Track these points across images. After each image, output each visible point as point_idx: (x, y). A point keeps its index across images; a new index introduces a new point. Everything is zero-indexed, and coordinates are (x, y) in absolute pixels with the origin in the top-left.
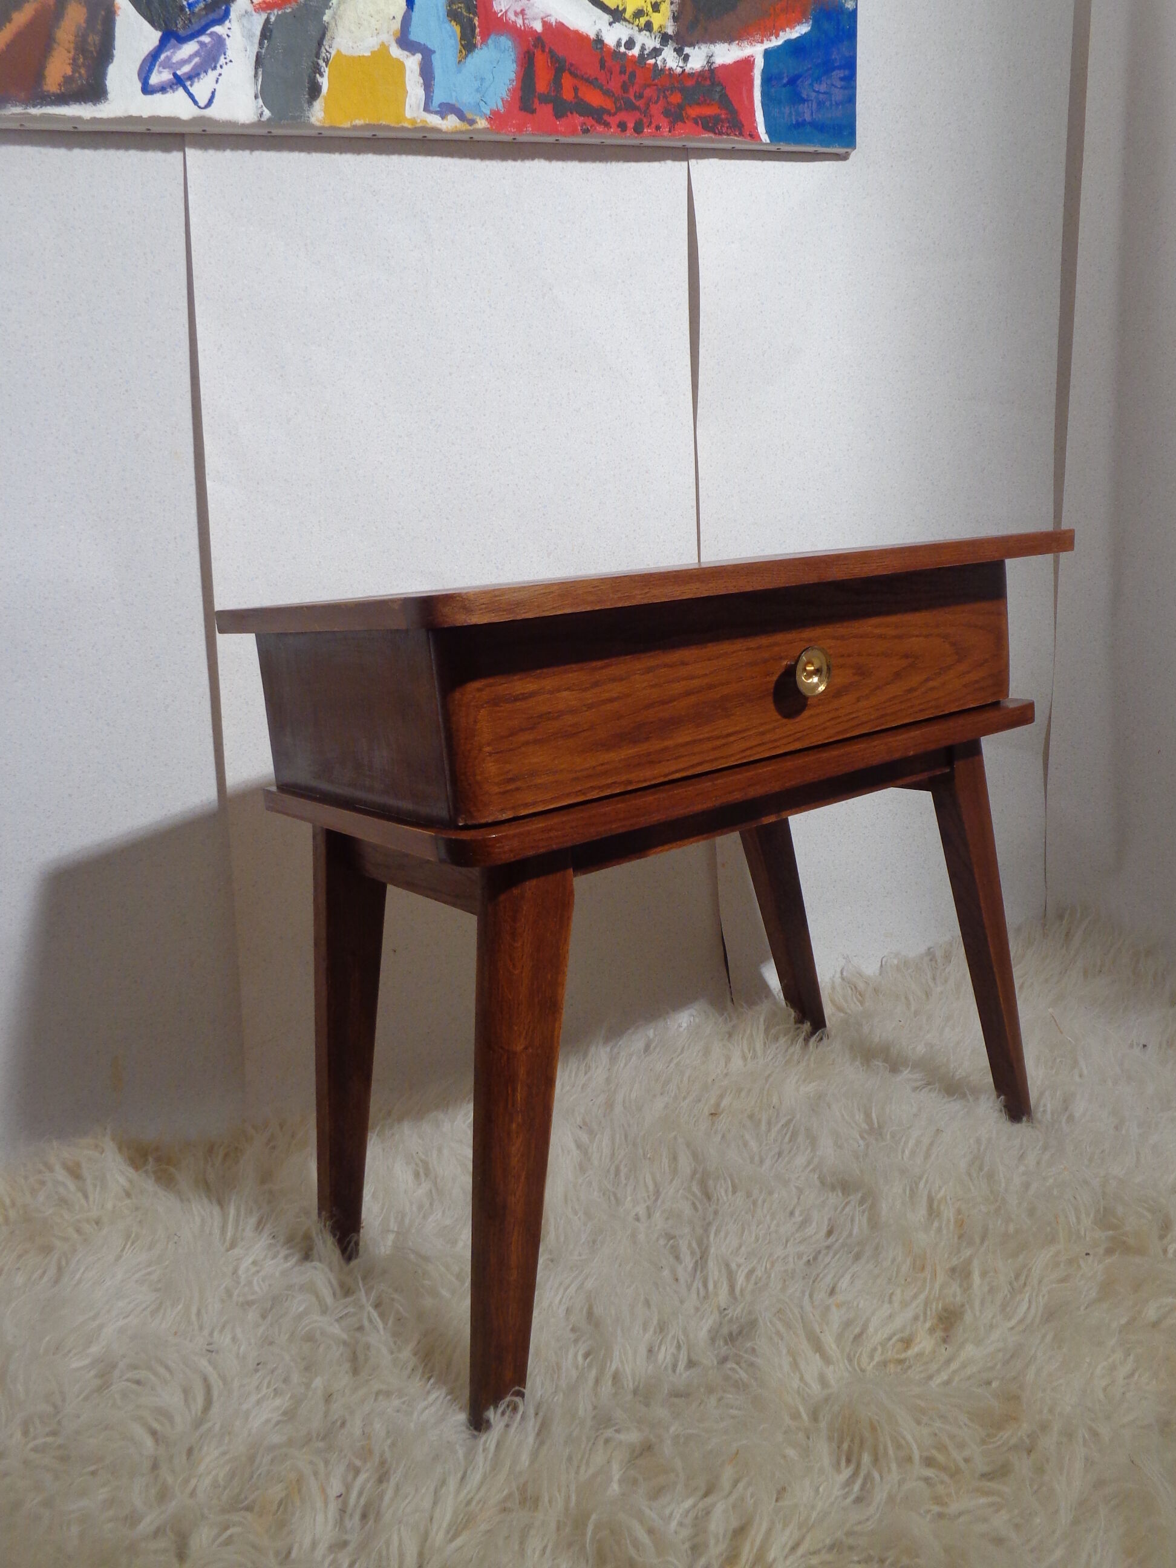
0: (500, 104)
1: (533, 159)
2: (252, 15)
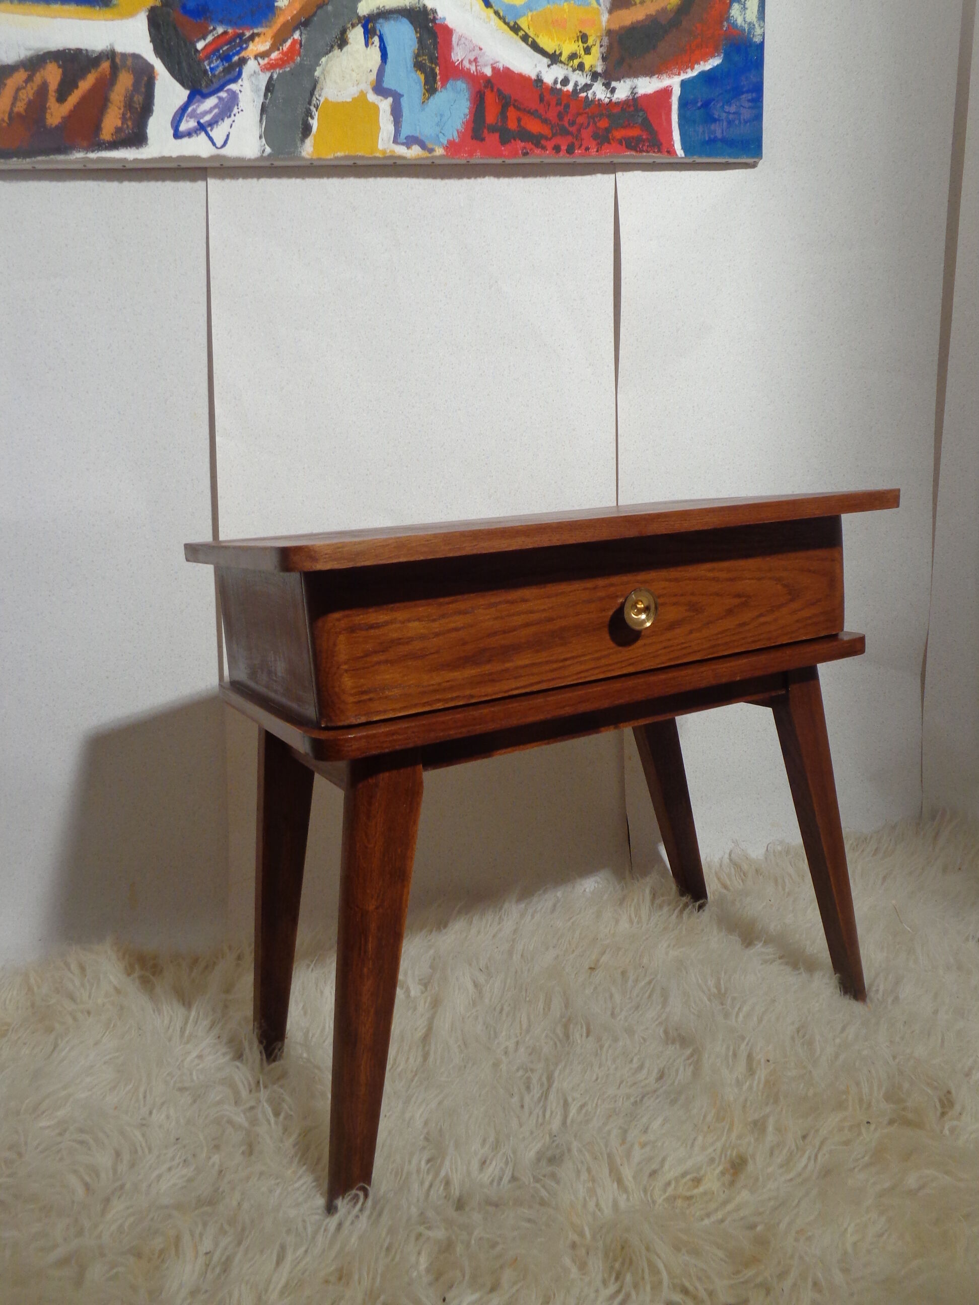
0: (456, 134)
1: (484, 176)
2: (259, 74)
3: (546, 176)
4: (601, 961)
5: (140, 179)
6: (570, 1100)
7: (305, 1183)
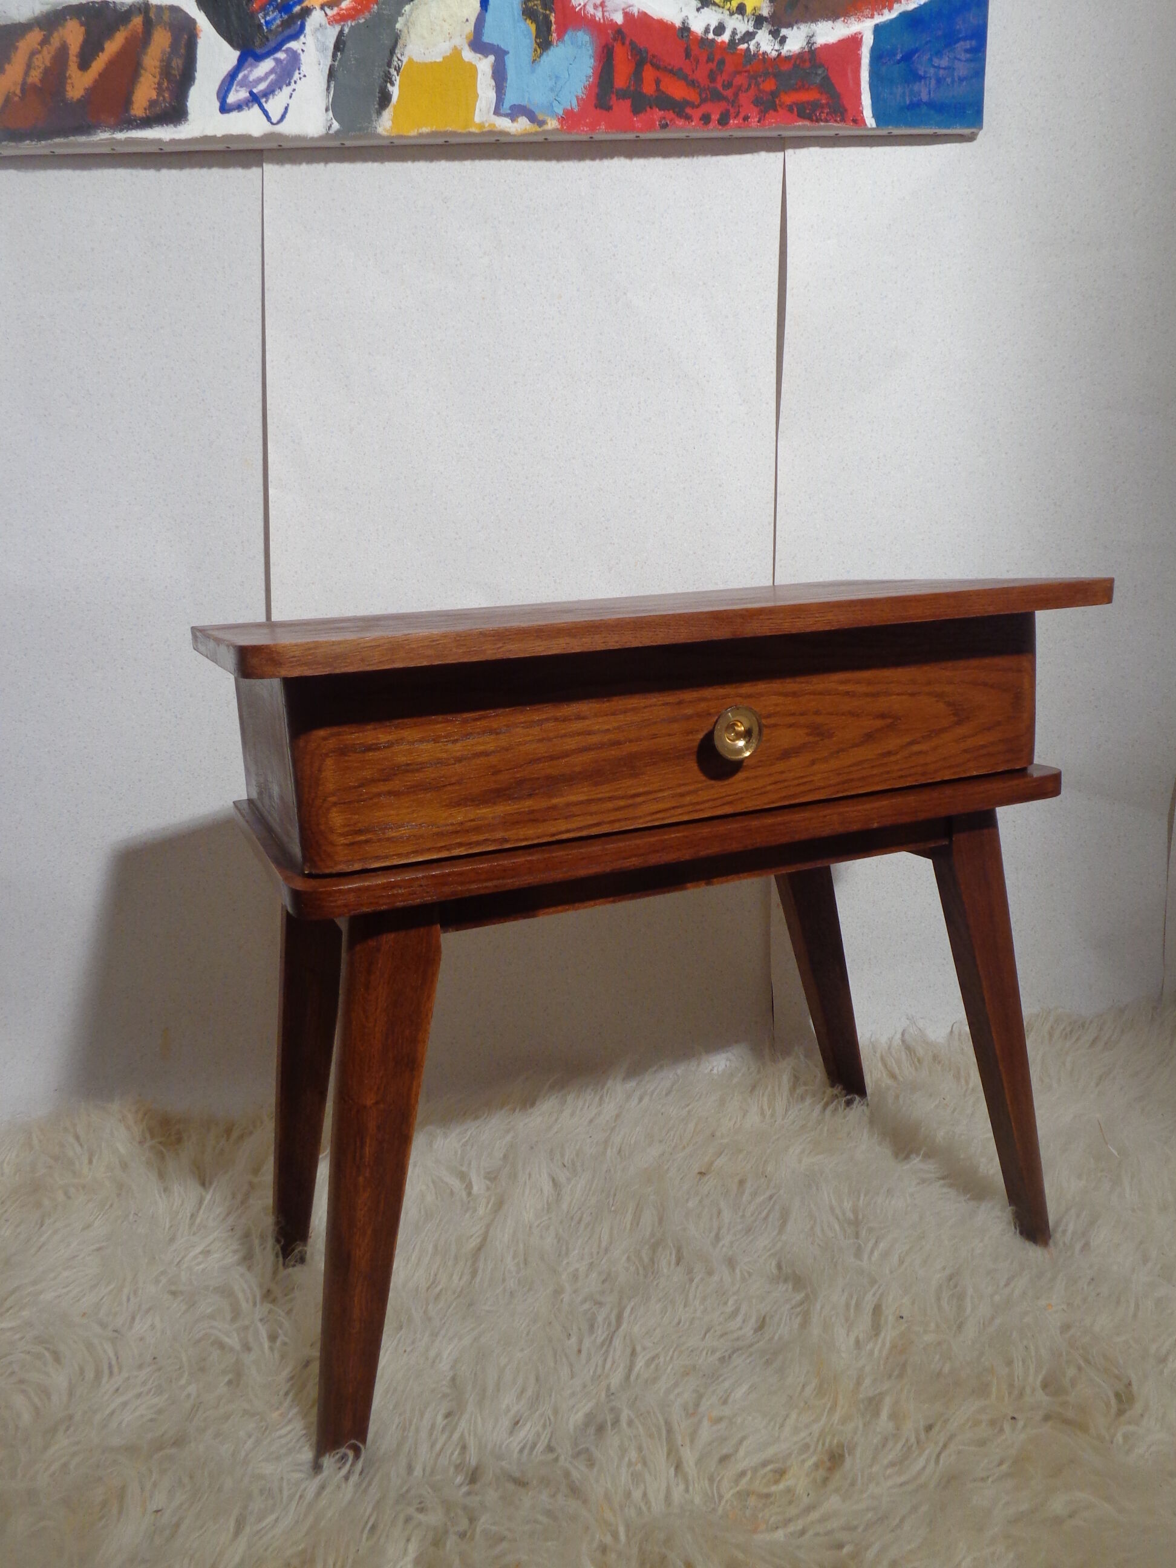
0: (575, 102)
1: (612, 157)
2: (326, 28)
3: (693, 156)
4: (716, 1163)
5: (181, 166)
6: (639, 1348)
7: (293, 1429)
